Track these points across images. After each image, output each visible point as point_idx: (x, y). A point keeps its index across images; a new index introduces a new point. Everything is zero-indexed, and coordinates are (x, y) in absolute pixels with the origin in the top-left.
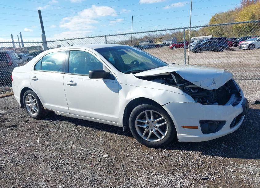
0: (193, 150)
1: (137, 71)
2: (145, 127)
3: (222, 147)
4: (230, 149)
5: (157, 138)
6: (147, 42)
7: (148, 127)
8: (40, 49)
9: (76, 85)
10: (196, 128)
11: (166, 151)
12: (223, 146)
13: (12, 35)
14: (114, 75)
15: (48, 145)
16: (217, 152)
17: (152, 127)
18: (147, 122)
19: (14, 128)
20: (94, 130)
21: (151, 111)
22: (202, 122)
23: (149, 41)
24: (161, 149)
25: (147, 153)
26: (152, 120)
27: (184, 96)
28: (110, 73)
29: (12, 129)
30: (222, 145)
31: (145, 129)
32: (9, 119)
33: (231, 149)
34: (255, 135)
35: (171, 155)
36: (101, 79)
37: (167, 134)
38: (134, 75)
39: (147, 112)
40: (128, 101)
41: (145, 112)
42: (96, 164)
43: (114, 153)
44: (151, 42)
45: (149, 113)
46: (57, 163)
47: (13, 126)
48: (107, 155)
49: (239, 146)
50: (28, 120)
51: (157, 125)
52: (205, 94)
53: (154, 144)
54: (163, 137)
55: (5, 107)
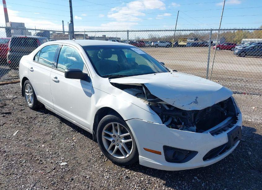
0: (157, 177)
1: (118, 75)
2: (111, 140)
3: (193, 181)
4: (201, 185)
5: (122, 155)
6: (192, 39)
7: (114, 141)
8: (86, 37)
9: (58, 82)
10: (159, 153)
11: (128, 171)
12: (195, 179)
13: (63, 22)
14: (91, 78)
15: (20, 140)
16: (184, 186)
17: (118, 141)
18: (114, 135)
19: (7, 115)
20: (74, 131)
21: (118, 124)
22: (166, 149)
23: (194, 39)
24: (125, 168)
25: (106, 170)
26: (118, 134)
27: (150, 114)
28: (87, 74)
29: (4, 116)
30: (195, 177)
31: (111, 142)
32: (9, 105)
33: (203, 185)
34: (245, 172)
35: (129, 178)
36: (79, 80)
37: (131, 153)
38: (109, 81)
39: (114, 124)
40: (97, 108)
41: (112, 123)
42: (47, 172)
43: (74, 162)
44: (196, 39)
45: (116, 125)
46: (13, 162)
47: (6, 113)
48: (65, 163)
49: (216, 183)
50: (24, 110)
51: (123, 141)
52: (181, 114)
53: (118, 161)
54: (128, 155)
55: (16, 93)
